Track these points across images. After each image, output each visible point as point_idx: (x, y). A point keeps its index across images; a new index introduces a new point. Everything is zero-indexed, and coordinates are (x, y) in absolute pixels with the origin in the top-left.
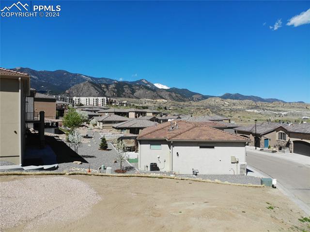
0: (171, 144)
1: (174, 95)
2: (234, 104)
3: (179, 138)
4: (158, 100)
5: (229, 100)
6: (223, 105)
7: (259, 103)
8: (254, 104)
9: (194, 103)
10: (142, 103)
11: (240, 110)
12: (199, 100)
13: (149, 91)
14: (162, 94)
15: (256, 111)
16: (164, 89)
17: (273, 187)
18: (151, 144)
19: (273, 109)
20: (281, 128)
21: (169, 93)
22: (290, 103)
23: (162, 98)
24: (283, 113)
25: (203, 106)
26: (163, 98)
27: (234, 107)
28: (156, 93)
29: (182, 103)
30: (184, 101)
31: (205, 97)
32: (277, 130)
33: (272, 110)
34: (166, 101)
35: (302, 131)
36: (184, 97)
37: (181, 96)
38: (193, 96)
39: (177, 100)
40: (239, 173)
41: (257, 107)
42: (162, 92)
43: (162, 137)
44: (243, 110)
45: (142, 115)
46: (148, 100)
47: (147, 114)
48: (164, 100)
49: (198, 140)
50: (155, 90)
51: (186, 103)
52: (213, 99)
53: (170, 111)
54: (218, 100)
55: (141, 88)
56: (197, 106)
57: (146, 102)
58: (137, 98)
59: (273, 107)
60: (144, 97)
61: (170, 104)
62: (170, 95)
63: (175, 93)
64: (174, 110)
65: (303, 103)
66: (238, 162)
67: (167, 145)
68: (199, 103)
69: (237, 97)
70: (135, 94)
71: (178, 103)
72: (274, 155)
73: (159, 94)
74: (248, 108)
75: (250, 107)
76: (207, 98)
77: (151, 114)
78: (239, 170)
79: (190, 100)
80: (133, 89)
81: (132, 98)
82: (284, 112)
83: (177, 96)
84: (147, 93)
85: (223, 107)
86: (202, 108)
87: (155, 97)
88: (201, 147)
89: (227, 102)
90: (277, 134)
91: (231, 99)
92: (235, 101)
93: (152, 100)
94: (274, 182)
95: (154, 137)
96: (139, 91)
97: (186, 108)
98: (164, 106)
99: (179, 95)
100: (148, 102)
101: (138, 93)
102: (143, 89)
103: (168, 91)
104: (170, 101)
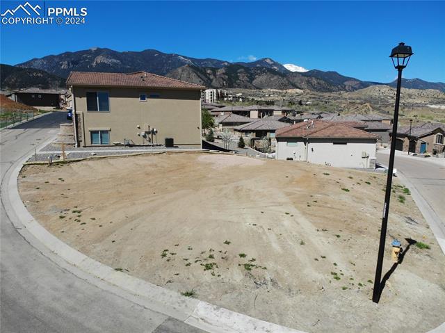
0: (306, 141)
1: (314, 81)
2: (410, 96)
3: (314, 136)
4: (289, 91)
6: (392, 97)
8: (441, 95)
9: (346, 95)
10: (264, 96)
11: (418, 105)
12: (354, 89)
13: (276, 77)
14: (296, 80)
15: (444, 107)
18: (288, 142)
21: (306, 78)
23: (295, 87)
25: (360, 99)
26: (297, 88)
27: (410, 100)
29: (326, 95)
30: (331, 91)
31: (364, 85)
34: (302, 91)
36: (331, 84)
37: (326, 82)
38: (345, 83)
39: (319, 90)
40: (368, 167)
42: (295, 77)
43: (299, 135)
45: (267, 114)
46: (274, 90)
47: (275, 113)
48: (298, 90)
49: (332, 137)
50: (286, 74)
51: (333, 95)
52: (377, 88)
53: (308, 107)
54: (385, 89)
55: (264, 72)
56: (350, 99)
57: (271, 93)
58: (257, 88)
60: (268, 87)
61: (308, 96)
62: (308, 82)
63: (317, 79)
64: (314, 105)
67: (303, 142)
68: (355, 95)
69: (416, 84)
70: (254, 82)
71: (320, 94)
73: (291, 81)
74: (432, 103)
76: (368, 86)
77: (280, 113)
78: (369, 164)
79: (339, 90)
80: (252, 74)
81: (250, 88)
83: (319, 84)
85: (391, 101)
86: (358, 101)
87: (284, 86)
88: (334, 143)
91: (406, 87)
92: (412, 91)
93: (280, 91)
95: (291, 135)
96: (261, 77)
97: (333, 101)
98: (299, 99)
99: (323, 82)
100: (273, 94)
101: (259, 80)
102: (266, 73)
103: (305, 76)
104: (309, 91)
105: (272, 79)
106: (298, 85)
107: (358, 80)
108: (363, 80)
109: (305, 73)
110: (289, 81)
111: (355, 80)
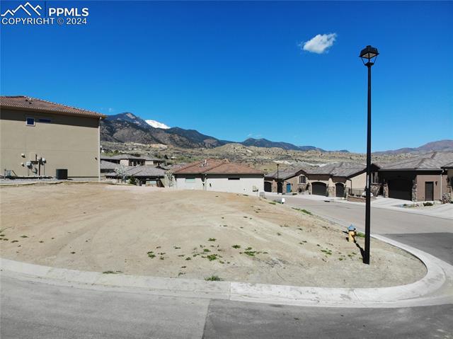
1: (177, 138)
2: (259, 153)
4: (154, 146)
5: (252, 147)
6: (245, 154)
7: (291, 152)
9: (206, 151)
10: (127, 149)
11: (266, 161)
12: (213, 146)
13: (138, 132)
14: (159, 136)
15: (286, 162)
16: (161, 129)
21: (169, 135)
23: (159, 142)
24: (321, 165)
25: (219, 155)
26: (161, 143)
27: (259, 157)
28: (150, 135)
29: (189, 151)
30: (193, 148)
31: (222, 143)
33: (307, 161)
34: (166, 146)
35: (319, 173)
36: (193, 141)
37: (188, 139)
38: (205, 141)
39: (182, 146)
41: (287, 157)
42: (158, 132)
44: (271, 161)
46: (138, 144)
48: (162, 145)
50: (148, 129)
51: (195, 151)
52: (232, 146)
53: (173, 161)
55: (126, 125)
56: (210, 155)
58: (119, 141)
59: (308, 158)
60: (131, 140)
61: (172, 151)
62: (171, 139)
63: (179, 135)
64: (179, 160)
68: (214, 151)
69: (263, 143)
71: (184, 150)
73: (154, 136)
74: (277, 159)
75: (280, 157)
77: (152, 163)
79: (200, 147)
80: (112, 128)
81: (111, 141)
83: (181, 140)
85: (245, 157)
86: (217, 157)
87: (149, 141)
89: (250, 150)
90: (298, 178)
91: (255, 145)
92: (260, 149)
93: (144, 145)
96: (122, 130)
97: (196, 157)
98: (163, 154)
99: (184, 139)
100: (137, 148)
101: (119, 133)
102: (128, 127)
103: (168, 132)
104: (172, 146)
105: (134, 134)
106: (161, 140)
107: (215, 139)
108: (220, 139)
109: (167, 129)
110: (152, 137)
111: (213, 138)
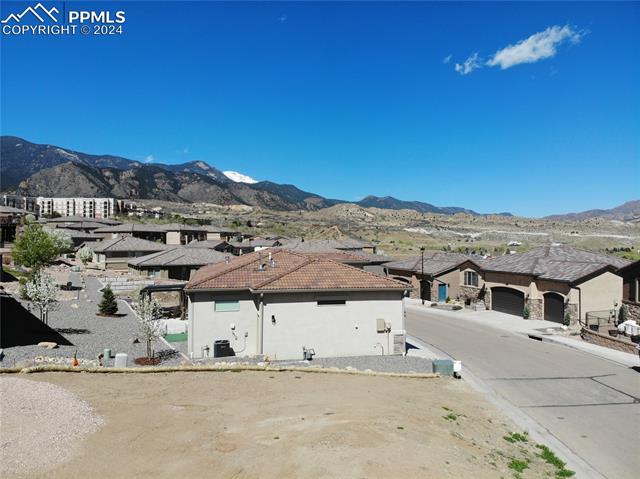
0: (260, 298)
1: (266, 196)
2: (383, 218)
3: (276, 287)
4: (233, 207)
5: (373, 209)
6: (363, 219)
7: (429, 216)
8: (420, 217)
9: (307, 215)
10: (196, 213)
11: (393, 229)
13: (213, 188)
14: (243, 194)
15: (423, 231)
16: (245, 184)
17: (456, 376)
18: (217, 301)
19: (455, 227)
20: (469, 264)
21: (256, 192)
22: (485, 215)
23: (241, 201)
24: (473, 235)
25: (326, 220)
26: (244, 203)
27: (383, 223)
28: (229, 192)
29: (283, 214)
30: (289, 210)
32: (461, 267)
33: (452, 229)
34: (251, 208)
35: (507, 269)
36: (288, 201)
37: (282, 198)
38: (305, 200)
39: (273, 208)
40: (392, 352)
41: (424, 224)
42: (240, 189)
43: (241, 285)
44: (399, 230)
45: (196, 237)
46: (211, 205)
47: (209, 236)
48: (245, 207)
49: (314, 288)
50: (227, 184)
51: (292, 214)
52: (344, 207)
53: (259, 229)
54: (354, 209)
55: (195, 179)
56: (313, 220)
57: (206, 209)
58: (186, 201)
59: (455, 224)
60: (202, 200)
61: (259, 215)
62: (259, 197)
63: (270, 192)
64: (268, 227)
65: (510, 215)
66: (389, 330)
67: (252, 302)
69: (389, 203)
70: (180, 193)
71: (276, 213)
72: (457, 314)
73: (235, 193)
74: (408, 226)
75: (413, 223)
76: (333, 205)
77: (218, 236)
78: (392, 345)
79: (299, 208)
80: (176, 182)
81: (174, 200)
82: (475, 232)
83: (272, 199)
84: (208, 190)
85: (362, 224)
86: (323, 224)
87: (226, 201)
88: (320, 303)
89: (371, 213)
90: (461, 275)
91: (377, 207)
92: (384, 211)
93: (221, 207)
94: (457, 367)
95: (223, 286)
96: (191, 186)
97: (292, 223)
98: (247, 218)
99: (278, 198)
100: (210, 210)
101: (186, 190)
102: (198, 181)
103: (254, 189)
104: (259, 208)
106: (245, 199)
107: (320, 197)
108: (327, 198)
109: (254, 184)
110: (232, 194)
